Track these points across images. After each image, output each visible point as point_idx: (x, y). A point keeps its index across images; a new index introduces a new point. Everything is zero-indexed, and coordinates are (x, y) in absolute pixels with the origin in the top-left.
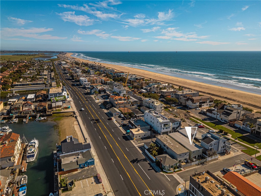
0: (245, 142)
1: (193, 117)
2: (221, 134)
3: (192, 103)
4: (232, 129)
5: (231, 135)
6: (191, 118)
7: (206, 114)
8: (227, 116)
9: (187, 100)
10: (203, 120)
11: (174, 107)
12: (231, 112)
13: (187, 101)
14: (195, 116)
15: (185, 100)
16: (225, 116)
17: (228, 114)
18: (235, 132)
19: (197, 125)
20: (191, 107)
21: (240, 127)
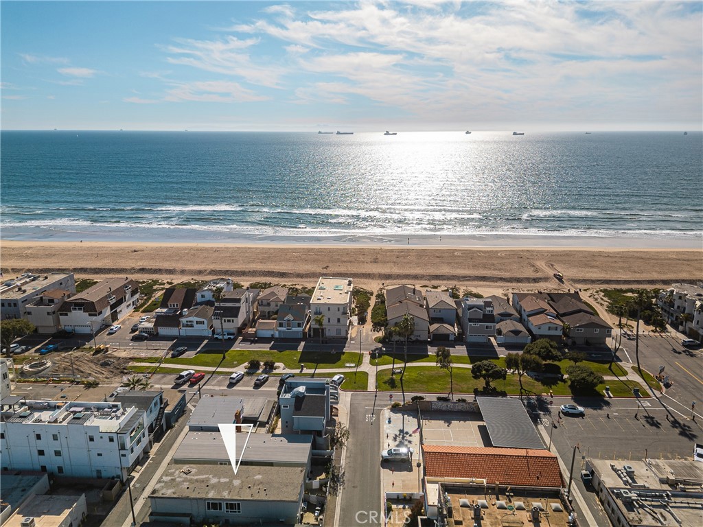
0: (321, 365)
1: (133, 359)
2: (260, 371)
3: (90, 315)
4: (264, 348)
5: (281, 365)
6: (130, 364)
7: (158, 333)
8: (231, 319)
9: (59, 310)
10: (177, 356)
11: (23, 351)
12: (237, 305)
13: (61, 315)
14: (136, 355)
15: (54, 313)
16: (226, 319)
17: (234, 312)
18: (280, 352)
19: (182, 377)
20: (87, 330)
21: (272, 335)
